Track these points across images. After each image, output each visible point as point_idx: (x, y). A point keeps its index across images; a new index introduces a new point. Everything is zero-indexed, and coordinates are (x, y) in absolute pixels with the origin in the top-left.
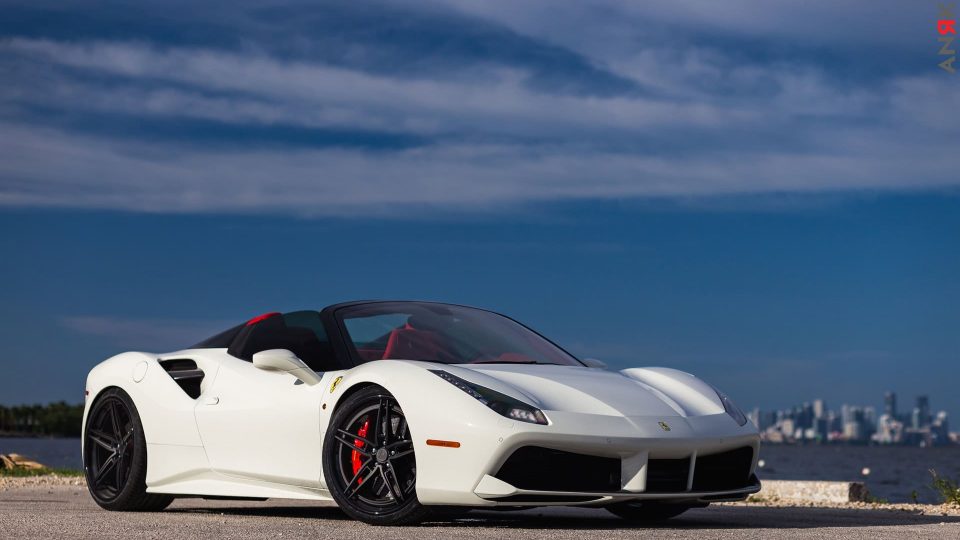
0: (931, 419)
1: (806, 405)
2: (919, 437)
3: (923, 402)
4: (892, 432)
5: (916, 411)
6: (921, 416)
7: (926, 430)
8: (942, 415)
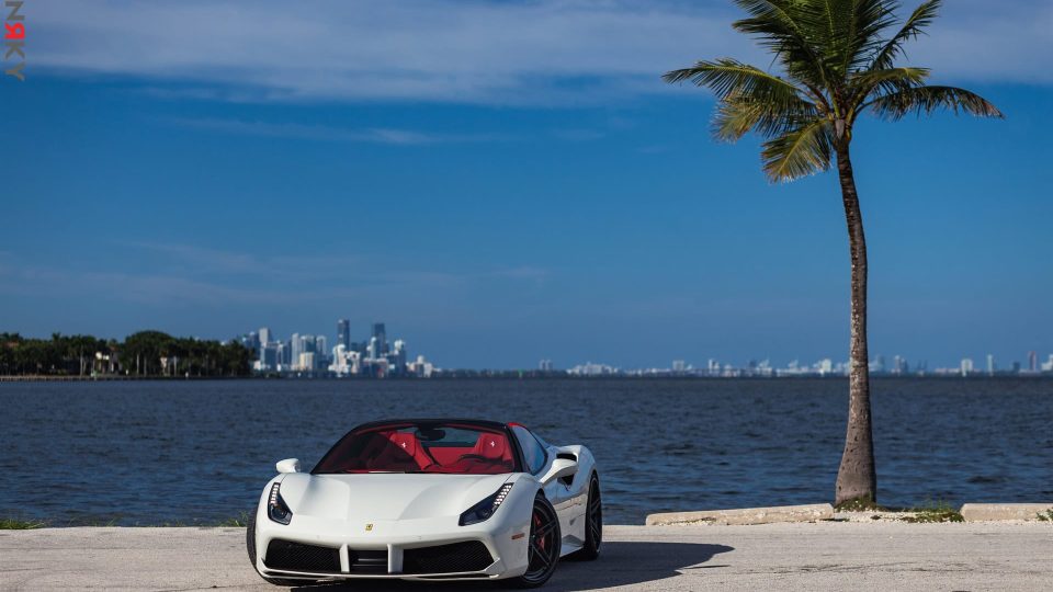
0: (387, 349)
1: (252, 334)
2: (376, 367)
3: (379, 329)
4: (349, 362)
5: (374, 339)
6: (377, 343)
7: (382, 360)
8: (398, 344)
